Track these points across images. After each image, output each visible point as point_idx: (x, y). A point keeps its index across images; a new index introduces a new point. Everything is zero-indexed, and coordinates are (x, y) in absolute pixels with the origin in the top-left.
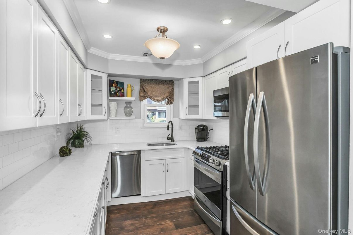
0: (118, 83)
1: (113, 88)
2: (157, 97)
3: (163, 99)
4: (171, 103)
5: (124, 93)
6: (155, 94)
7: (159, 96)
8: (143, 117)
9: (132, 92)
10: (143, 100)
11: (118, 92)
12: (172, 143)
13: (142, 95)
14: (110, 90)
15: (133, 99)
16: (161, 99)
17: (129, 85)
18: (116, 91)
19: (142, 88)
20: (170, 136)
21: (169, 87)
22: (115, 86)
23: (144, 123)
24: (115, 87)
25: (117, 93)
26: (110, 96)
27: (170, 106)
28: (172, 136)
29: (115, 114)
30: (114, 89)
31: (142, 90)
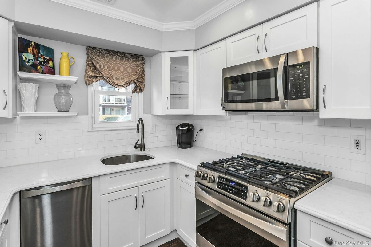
0: (40, 47)
1: (28, 56)
2: (117, 79)
3: (128, 84)
4: (141, 91)
5: (54, 67)
6: (114, 75)
7: (122, 79)
8: (92, 113)
9: (70, 67)
10: (93, 82)
11: (41, 64)
12: (142, 153)
13: (91, 74)
14: (21, 58)
15: (73, 79)
16: (123, 83)
17: (65, 54)
18: (36, 62)
19: (90, 62)
20: (139, 143)
21: (137, 65)
22: (33, 51)
23: (94, 122)
24: (34, 54)
25: (39, 67)
26: (21, 70)
27: (138, 96)
28: (142, 143)
29: (32, 108)
30: (31, 57)
31: (91, 65)
